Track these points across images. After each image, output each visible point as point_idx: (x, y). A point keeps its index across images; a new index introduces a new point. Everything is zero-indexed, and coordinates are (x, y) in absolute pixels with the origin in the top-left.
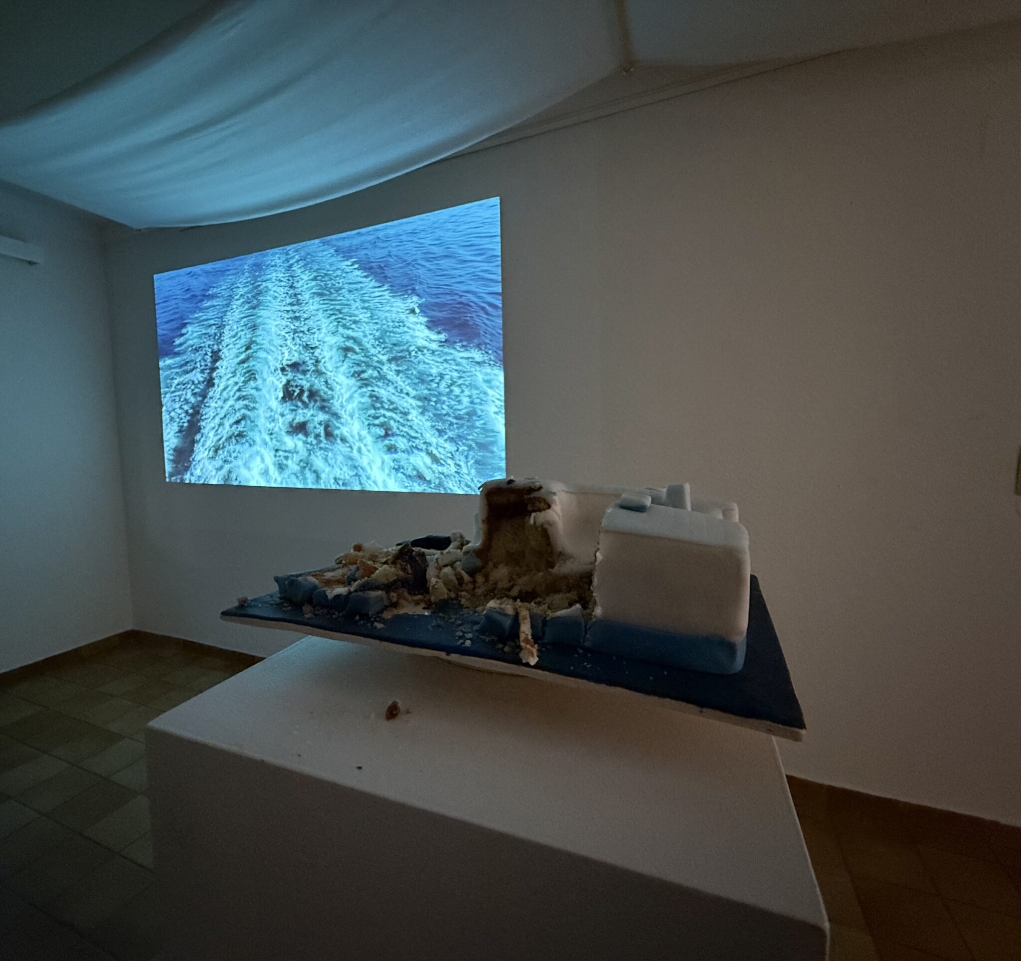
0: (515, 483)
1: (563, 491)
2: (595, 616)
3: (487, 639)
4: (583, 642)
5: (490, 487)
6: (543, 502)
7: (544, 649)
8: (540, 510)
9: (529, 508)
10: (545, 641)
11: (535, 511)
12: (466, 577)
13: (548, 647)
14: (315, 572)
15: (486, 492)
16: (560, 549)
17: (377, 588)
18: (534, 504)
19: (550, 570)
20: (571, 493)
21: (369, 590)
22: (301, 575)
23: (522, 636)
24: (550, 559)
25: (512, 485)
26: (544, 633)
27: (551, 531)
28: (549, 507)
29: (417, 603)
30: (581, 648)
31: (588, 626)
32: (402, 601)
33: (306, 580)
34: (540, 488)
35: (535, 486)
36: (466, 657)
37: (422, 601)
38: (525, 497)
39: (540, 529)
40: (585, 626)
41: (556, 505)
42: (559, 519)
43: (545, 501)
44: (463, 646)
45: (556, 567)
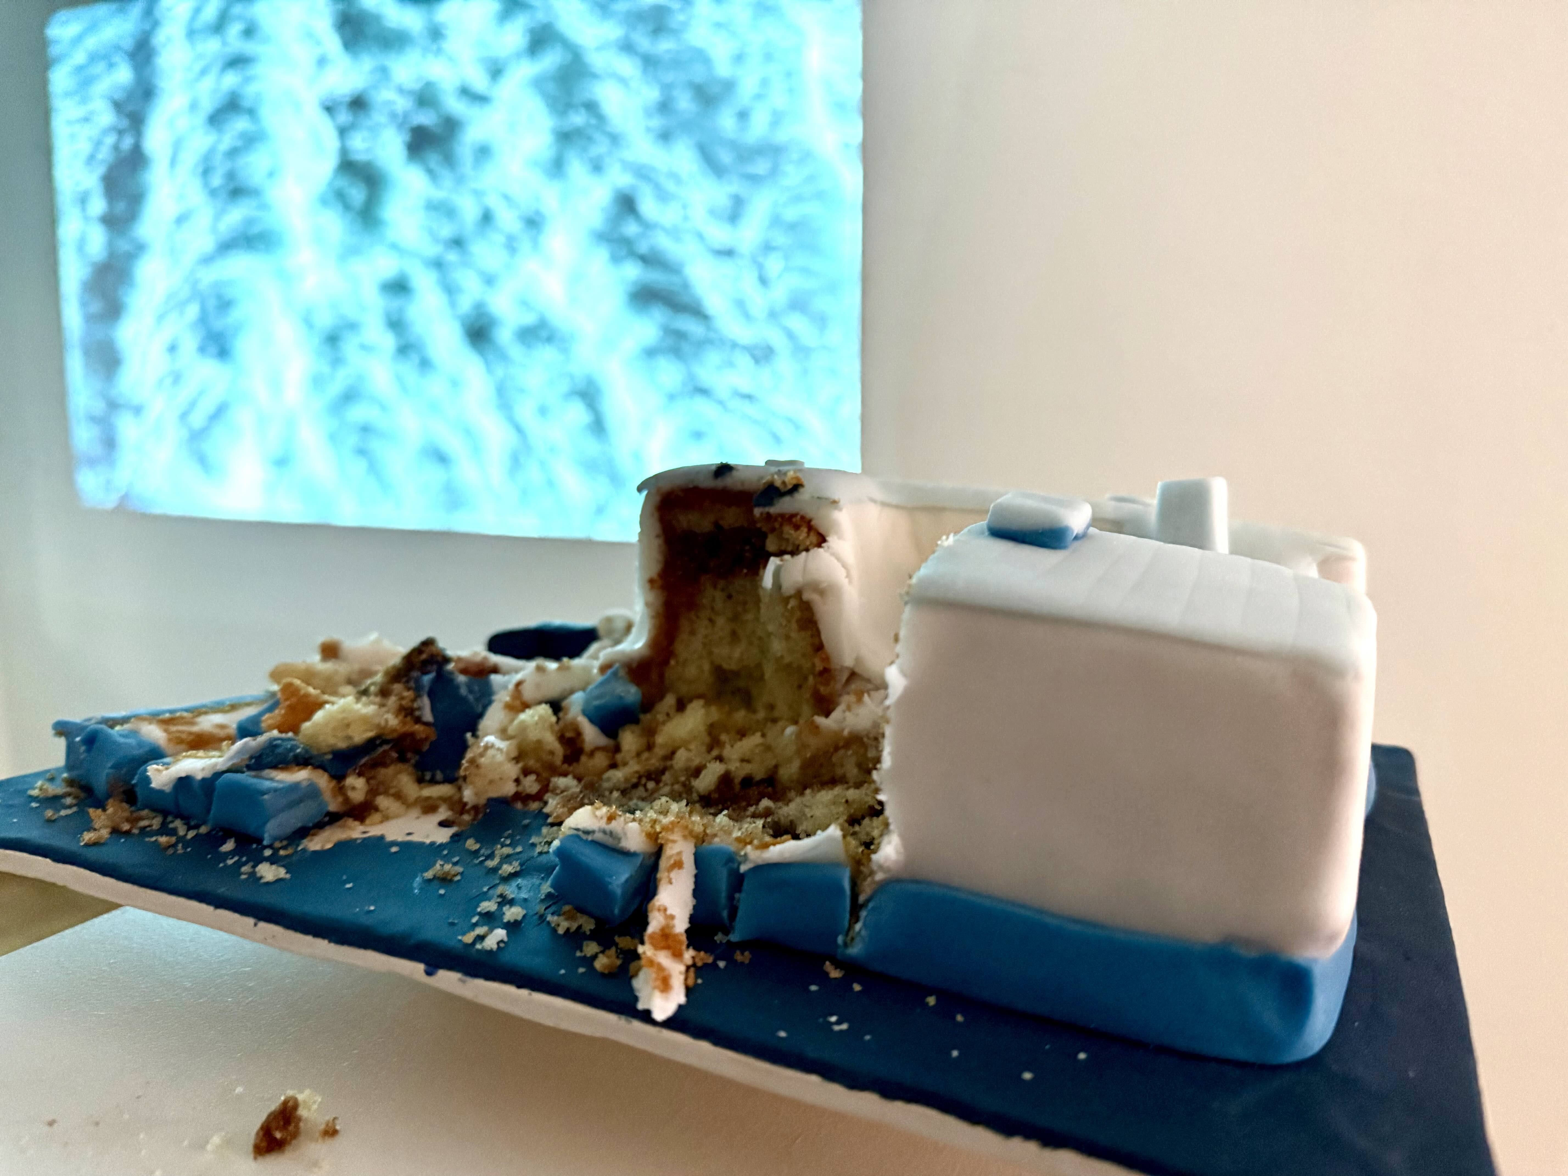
0: (734, 473)
1: (873, 501)
2: (881, 867)
3: (563, 926)
4: (846, 945)
5: (666, 486)
6: (805, 530)
7: (722, 964)
8: (794, 553)
9: (771, 545)
10: (734, 937)
11: (780, 554)
12: (591, 734)
13: (738, 957)
14: (171, 712)
15: (657, 499)
16: (848, 661)
17: (303, 761)
18: (782, 532)
19: (820, 720)
20: (897, 507)
21: (275, 767)
22: (124, 720)
23: (655, 923)
24: (823, 690)
25: (728, 481)
26: (733, 911)
27: (823, 610)
28: (821, 540)
29: (429, 807)
30: (837, 964)
31: (862, 899)
32: (383, 802)
33: (134, 733)
34: (796, 487)
35: (784, 483)
36: (480, 982)
37: (444, 799)
38: (757, 511)
39: (792, 603)
40: (855, 895)
41: (840, 537)
42: (848, 576)
43: (808, 524)
44: (478, 946)
45: (836, 714)
